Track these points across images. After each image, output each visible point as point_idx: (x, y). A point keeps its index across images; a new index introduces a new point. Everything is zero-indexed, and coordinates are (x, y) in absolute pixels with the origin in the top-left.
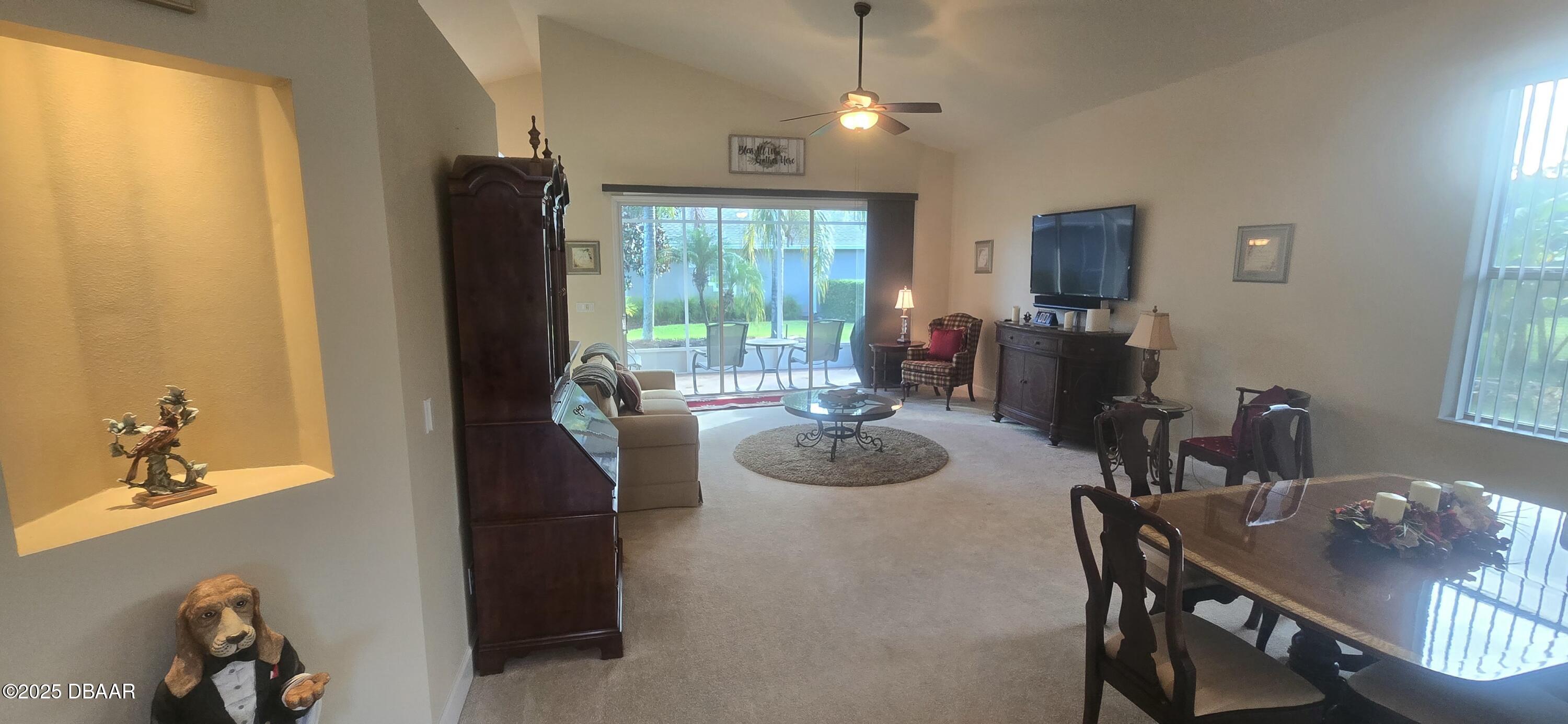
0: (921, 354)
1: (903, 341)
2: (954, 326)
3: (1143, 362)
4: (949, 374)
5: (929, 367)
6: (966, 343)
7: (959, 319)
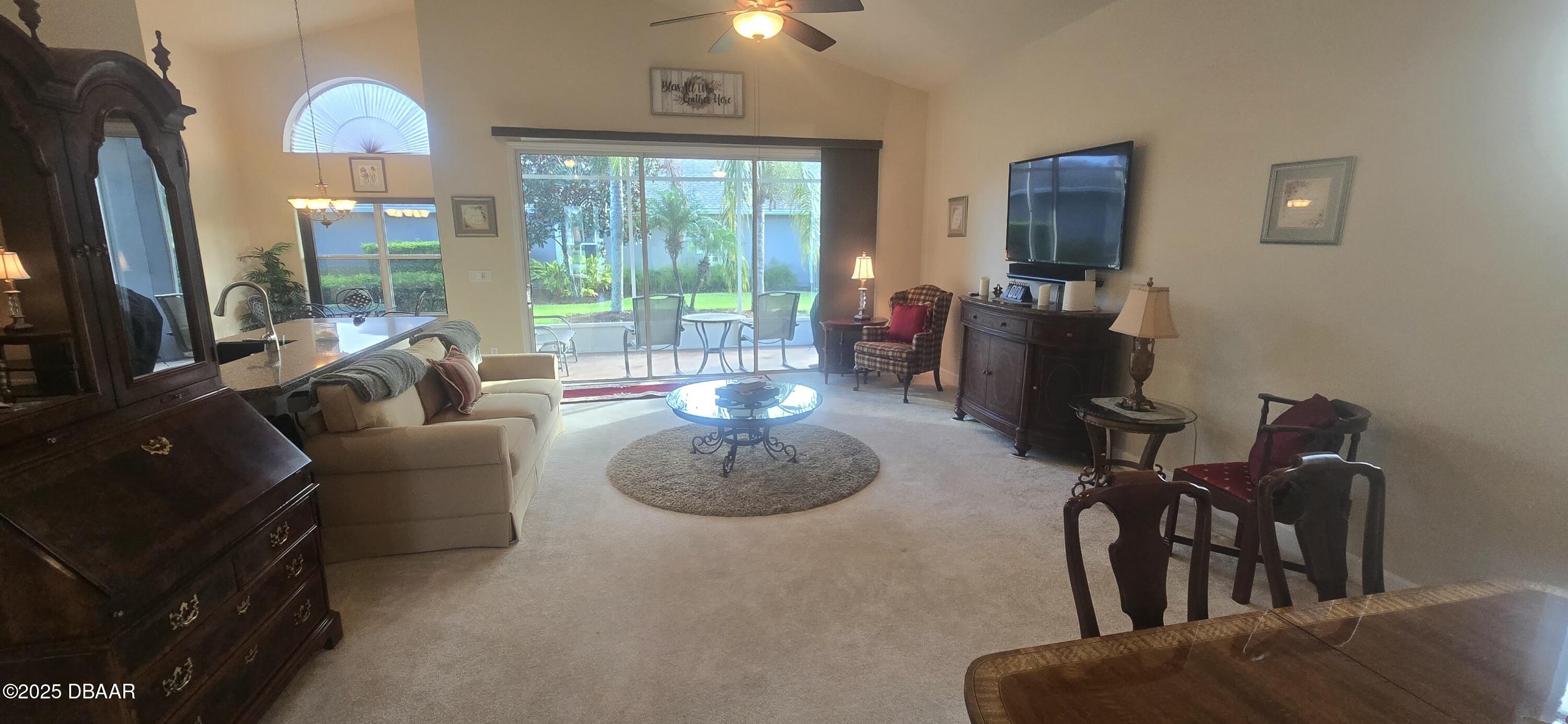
0: (880, 334)
1: (861, 317)
2: (919, 300)
3: (1133, 355)
4: (907, 359)
5: (884, 350)
6: (931, 322)
7: (925, 292)
